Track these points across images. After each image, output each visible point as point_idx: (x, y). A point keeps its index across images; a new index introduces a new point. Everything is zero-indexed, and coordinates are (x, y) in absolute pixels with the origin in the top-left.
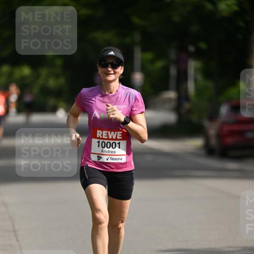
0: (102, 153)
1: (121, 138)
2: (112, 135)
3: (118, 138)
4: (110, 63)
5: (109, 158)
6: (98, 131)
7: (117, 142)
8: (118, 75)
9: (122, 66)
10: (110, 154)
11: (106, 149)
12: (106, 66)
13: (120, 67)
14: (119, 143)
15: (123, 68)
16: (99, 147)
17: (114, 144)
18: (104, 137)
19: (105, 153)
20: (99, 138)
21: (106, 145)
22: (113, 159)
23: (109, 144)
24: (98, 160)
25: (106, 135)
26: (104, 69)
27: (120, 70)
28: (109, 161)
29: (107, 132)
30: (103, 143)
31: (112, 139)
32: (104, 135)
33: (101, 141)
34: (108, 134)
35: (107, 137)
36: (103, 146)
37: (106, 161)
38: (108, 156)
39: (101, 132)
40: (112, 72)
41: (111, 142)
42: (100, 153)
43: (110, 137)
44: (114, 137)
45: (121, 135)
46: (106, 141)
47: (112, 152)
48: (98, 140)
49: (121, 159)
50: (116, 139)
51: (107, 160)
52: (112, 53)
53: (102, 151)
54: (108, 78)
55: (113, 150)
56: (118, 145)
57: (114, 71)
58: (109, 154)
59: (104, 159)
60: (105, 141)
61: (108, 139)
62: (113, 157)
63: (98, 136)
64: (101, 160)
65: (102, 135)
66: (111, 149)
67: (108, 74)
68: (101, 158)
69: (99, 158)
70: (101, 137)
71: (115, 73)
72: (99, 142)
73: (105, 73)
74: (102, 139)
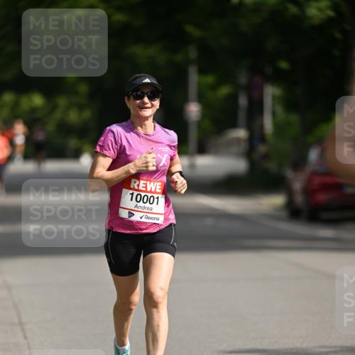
0: (136, 209)
1: (160, 191)
4: (146, 94)
5: (144, 217)
6: (133, 180)
7: (156, 196)
8: (154, 110)
10: (146, 211)
11: (141, 204)
12: (142, 98)
14: (158, 198)
16: (132, 200)
17: (152, 198)
18: (141, 188)
19: (140, 210)
20: (134, 189)
21: (142, 199)
22: (148, 218)
23: (146, 197)
24: (129, 217)
25: (144, 185)
26: (138, 102)
28: (143, 220)
29: (145, 182)
30: (139, 196)
31: (151, 192)
32: (141, 185)
33: (136, 193)
34: (146, 184)
35: (144, 189)
36: (138, 199)
37: (139, 220)
38: (143, 214)
39: (137, 181)
40: (149, 105)
41: (149, 195)
42: (133, 209)
43: (149, 189)
44: (153, 190)
45: (160, 187)
46: (143, 194)
47: (148, 208)
48: (131, 192)
49: (158, 219)
50: (155, 192)
51: (141, 218)
52: (147, 80)
53: (136, 206)
54: (144, 113)
55: (150, 206)
56: (156, 200)
57: (152, 104)
58: (144, 211)
59: (136, 217)
60: (141, 193)
61: (146, 191)
62: (149, 215)
63: (132, 187)
64: (133, 218)
65: (138, 186)
66: (148, 205)
67: (143, 107)
68: (134, 214)
69: (131, 214)
70: (136, 187)
71: (153, 106)
72: (132, 194)
73: (139, 107)
74: (138, 190)
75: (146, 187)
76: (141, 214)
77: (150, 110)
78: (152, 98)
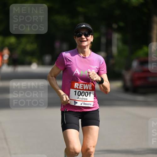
0: (78, 100)
1: (91, 89)
2: (86, 87)
3: (90, 89)
5: (83, 104)
6: (76, 84)
7: (89, 92)
8: (89, 42)
9: (92, 35)
10: (84, 100)
11: (81, 97)
12: (81, 36)
13: (91, 36)
14: (90, 93)
15: (93, 37)
16: (75, 95)
17: (87, 93)
18: (80, 88)
19: (80, 100)
20: (76, 89)
21: (81, 94)
22: (85, 104)
24: (75, 104)
25: (82, 86)
26: (79, 38)
27: (91, 38)
28: (83, 105)
29: (82, 85)
30: (79, 93)
31: (86, 90)
32: (80, 86)
33: (77, 91)
34: (83, 86)
35: (82, 88)
36: (79, 94)
37: (80, 105)
38: (82, 102)
39: (78, 84)
40: (85, 39)
41: (85, 91)
42: (77, 100)
43: (85, 88)
44: (87, 89)
45: (91, 87)
46: (81, 91)
48: (75, 90)
49: (91, 104)
50: (88, 90)
51: (81, 104)
52: (84, 26)
53: (78, 98)
54: (83, 44)
55: (86, 97)
56: (89, 94)
57: (87, 39)
58: (83, 100)
59: (79, 104)
61: (83, 90)
62: (86, 103)
63: (75, 87)
64: (77, 105)
65: (79, 87)
66: (84, 97)
67: (82, 41)
68: (77, 103)
70: (78, 88)
71: (87, 40)
72: (76, 92)
73: (80, 41)
74: (79, 89)
75: (83, 87)
76: (81, 102)
77: (86, 42)
78: (86, 36)
